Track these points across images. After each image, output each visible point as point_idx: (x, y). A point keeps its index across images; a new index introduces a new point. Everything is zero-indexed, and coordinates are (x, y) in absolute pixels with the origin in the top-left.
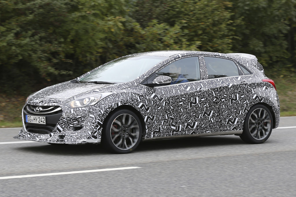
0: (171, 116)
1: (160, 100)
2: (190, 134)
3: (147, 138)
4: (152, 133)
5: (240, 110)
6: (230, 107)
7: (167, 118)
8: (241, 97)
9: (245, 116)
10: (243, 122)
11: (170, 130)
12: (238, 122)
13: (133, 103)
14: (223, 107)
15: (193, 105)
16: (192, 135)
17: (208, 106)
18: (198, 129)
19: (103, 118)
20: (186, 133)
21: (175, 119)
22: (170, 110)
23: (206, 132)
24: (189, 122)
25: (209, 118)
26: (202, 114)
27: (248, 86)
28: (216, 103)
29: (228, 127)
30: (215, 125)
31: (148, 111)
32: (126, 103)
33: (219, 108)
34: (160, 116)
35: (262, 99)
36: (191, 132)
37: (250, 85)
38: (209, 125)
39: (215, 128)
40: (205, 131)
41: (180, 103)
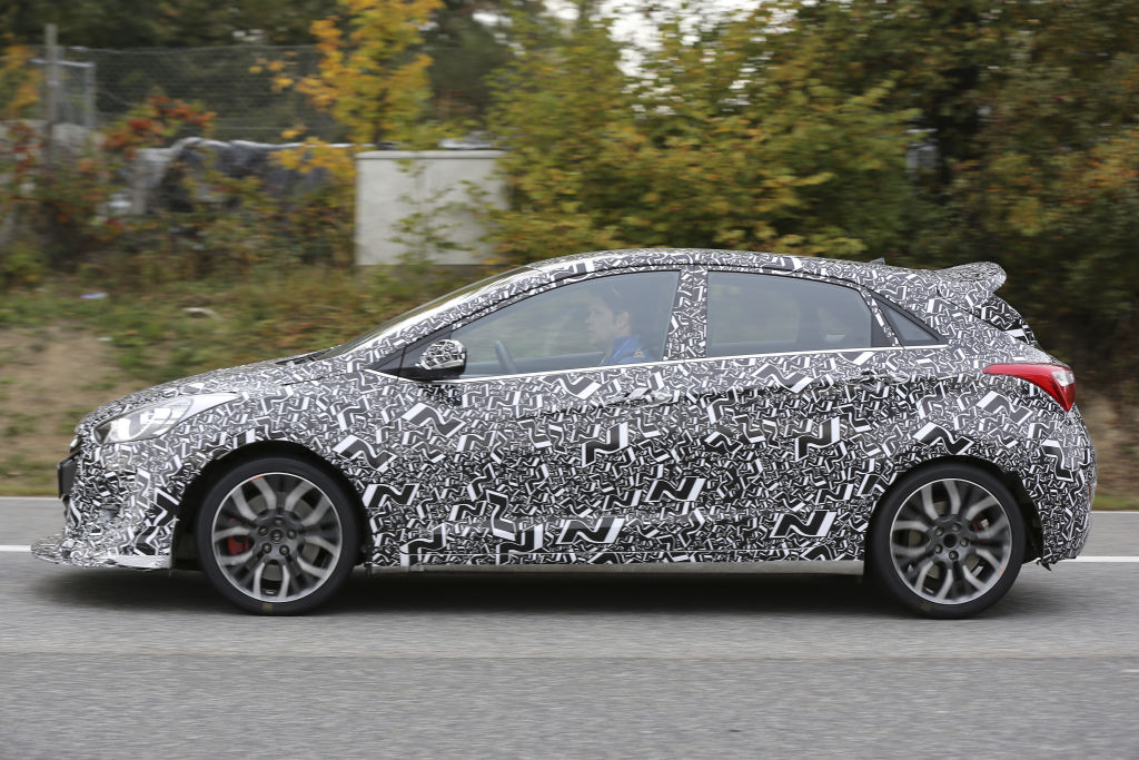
0: (495, 490)
1: (445, 429)
2: (589, 562)
3: (381, 564)
4: (405, 548)
5: (846, 481)
6: (791, 467)
7: (473, 497)
8: (855, 433)
9: (870, 505)
10: (860, 529)
11: (487, 541)
12: (834, 528)
13: (312, 437)
14: (755, 466)
15: (603, 455)
16: (599, 568)
17: (678, 460)
18: (627, 546)
19: (179, 483)
20: (568, 557)
22: (488, 470)
23: (670, 560)
24: (582, 515)
25: (682, 505)
26: (649, 487)
27: (898, 391)
28: (721, 450)
29: (784, 545)
30: (714, 535)
31: (383, 468)
32: (281, 435)
33: (733, 472)
34: (438, 488)
35: (962, 443)
36: (594, 555)
37: (909, 384)
38: (684, 534)
39: (716, 548)
40: (666, 555)
41: (539, 445)
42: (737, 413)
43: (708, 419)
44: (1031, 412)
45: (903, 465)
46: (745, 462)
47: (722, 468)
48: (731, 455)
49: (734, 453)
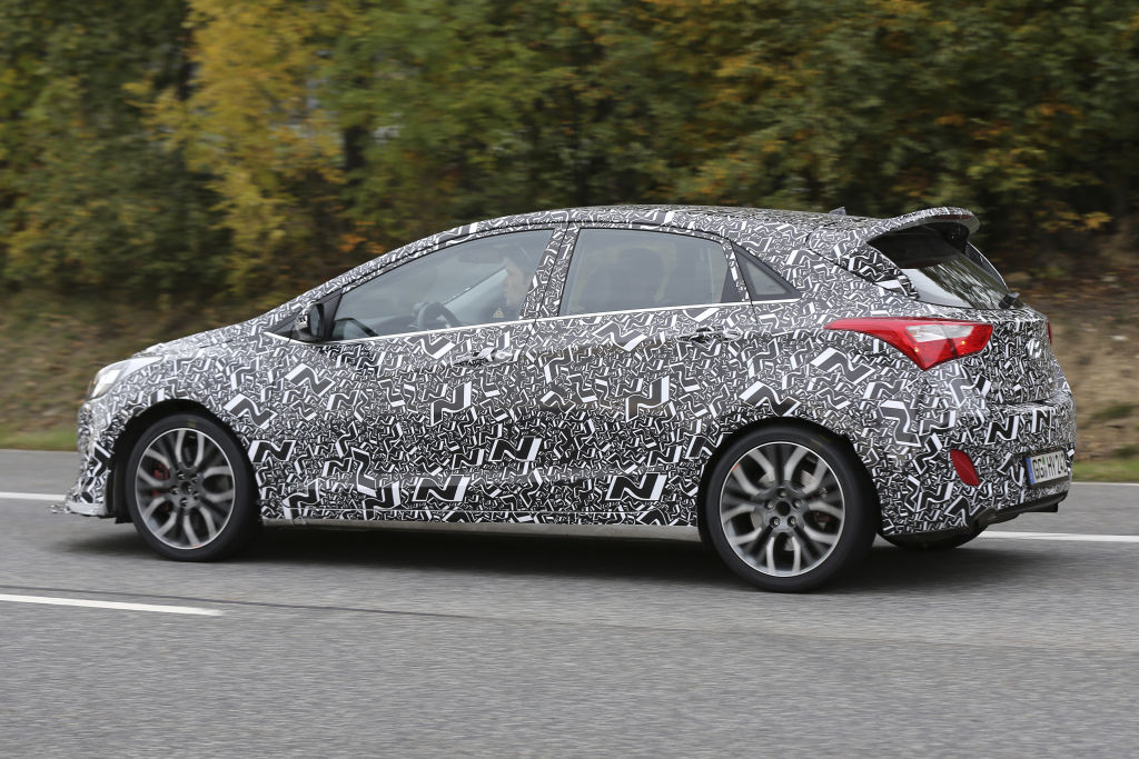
2: (444, 519)
3: (269, 516)
4: (286, 502)
6: (622, 428)
7: (341, 454)
8: (684, 393)
9: (699, 468)
10: (691, 494)
11: (353, 497)
12: (666, 492)
14: (587, 426)
18: (475, 506)
19: (109, 437)
20: (424, 514)
21: (375, 461)
22: (352, 428)
23: (516, 521)
24: (433, 474)
25: (522, 465)
27: (730, 348)
29: (620, 508)
30: (552, 496)
31: (265, 426)
32: (184, 394)
33: (567, 432)
34: (312, 445)
36: (447, 513)
38: (525, 494)
39: (556, 509)
40: (510, 515)
42: (572, 372)
43: (544, 378)
44: (873, 370)
45: (729, 426)
46: (578, 422)
47: (556, 428)
48: (564, 415)
49: (567, 413)
